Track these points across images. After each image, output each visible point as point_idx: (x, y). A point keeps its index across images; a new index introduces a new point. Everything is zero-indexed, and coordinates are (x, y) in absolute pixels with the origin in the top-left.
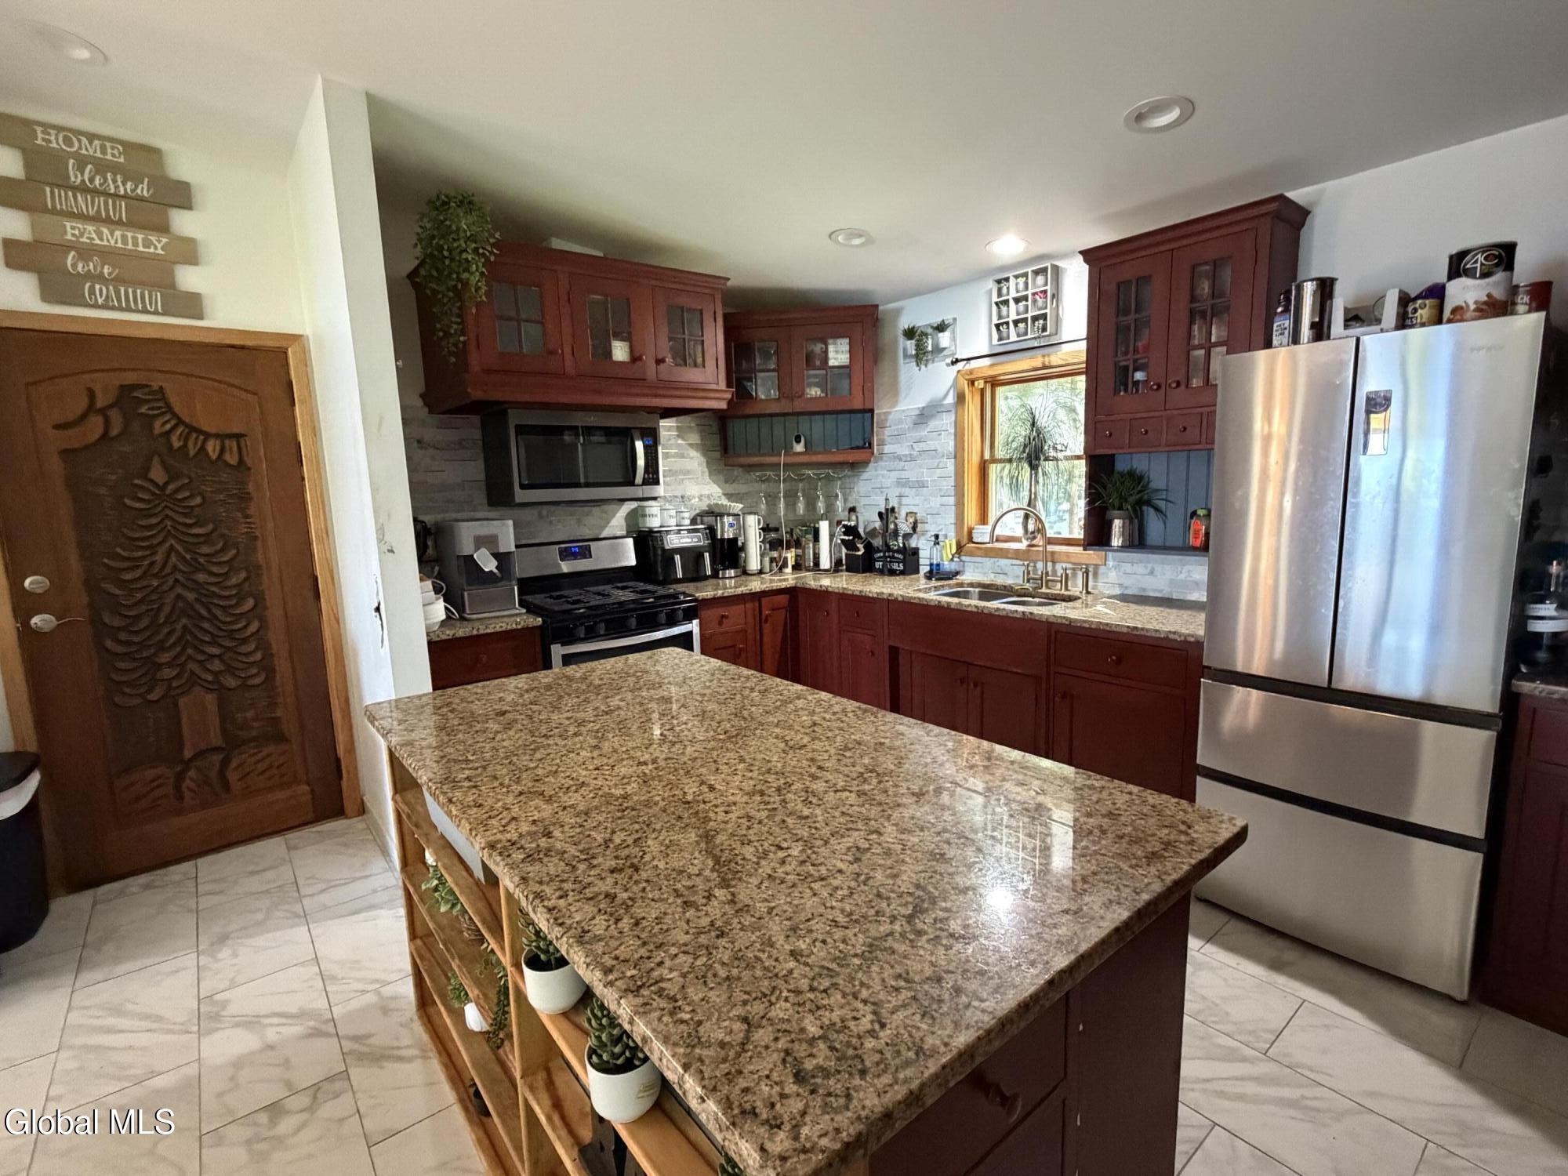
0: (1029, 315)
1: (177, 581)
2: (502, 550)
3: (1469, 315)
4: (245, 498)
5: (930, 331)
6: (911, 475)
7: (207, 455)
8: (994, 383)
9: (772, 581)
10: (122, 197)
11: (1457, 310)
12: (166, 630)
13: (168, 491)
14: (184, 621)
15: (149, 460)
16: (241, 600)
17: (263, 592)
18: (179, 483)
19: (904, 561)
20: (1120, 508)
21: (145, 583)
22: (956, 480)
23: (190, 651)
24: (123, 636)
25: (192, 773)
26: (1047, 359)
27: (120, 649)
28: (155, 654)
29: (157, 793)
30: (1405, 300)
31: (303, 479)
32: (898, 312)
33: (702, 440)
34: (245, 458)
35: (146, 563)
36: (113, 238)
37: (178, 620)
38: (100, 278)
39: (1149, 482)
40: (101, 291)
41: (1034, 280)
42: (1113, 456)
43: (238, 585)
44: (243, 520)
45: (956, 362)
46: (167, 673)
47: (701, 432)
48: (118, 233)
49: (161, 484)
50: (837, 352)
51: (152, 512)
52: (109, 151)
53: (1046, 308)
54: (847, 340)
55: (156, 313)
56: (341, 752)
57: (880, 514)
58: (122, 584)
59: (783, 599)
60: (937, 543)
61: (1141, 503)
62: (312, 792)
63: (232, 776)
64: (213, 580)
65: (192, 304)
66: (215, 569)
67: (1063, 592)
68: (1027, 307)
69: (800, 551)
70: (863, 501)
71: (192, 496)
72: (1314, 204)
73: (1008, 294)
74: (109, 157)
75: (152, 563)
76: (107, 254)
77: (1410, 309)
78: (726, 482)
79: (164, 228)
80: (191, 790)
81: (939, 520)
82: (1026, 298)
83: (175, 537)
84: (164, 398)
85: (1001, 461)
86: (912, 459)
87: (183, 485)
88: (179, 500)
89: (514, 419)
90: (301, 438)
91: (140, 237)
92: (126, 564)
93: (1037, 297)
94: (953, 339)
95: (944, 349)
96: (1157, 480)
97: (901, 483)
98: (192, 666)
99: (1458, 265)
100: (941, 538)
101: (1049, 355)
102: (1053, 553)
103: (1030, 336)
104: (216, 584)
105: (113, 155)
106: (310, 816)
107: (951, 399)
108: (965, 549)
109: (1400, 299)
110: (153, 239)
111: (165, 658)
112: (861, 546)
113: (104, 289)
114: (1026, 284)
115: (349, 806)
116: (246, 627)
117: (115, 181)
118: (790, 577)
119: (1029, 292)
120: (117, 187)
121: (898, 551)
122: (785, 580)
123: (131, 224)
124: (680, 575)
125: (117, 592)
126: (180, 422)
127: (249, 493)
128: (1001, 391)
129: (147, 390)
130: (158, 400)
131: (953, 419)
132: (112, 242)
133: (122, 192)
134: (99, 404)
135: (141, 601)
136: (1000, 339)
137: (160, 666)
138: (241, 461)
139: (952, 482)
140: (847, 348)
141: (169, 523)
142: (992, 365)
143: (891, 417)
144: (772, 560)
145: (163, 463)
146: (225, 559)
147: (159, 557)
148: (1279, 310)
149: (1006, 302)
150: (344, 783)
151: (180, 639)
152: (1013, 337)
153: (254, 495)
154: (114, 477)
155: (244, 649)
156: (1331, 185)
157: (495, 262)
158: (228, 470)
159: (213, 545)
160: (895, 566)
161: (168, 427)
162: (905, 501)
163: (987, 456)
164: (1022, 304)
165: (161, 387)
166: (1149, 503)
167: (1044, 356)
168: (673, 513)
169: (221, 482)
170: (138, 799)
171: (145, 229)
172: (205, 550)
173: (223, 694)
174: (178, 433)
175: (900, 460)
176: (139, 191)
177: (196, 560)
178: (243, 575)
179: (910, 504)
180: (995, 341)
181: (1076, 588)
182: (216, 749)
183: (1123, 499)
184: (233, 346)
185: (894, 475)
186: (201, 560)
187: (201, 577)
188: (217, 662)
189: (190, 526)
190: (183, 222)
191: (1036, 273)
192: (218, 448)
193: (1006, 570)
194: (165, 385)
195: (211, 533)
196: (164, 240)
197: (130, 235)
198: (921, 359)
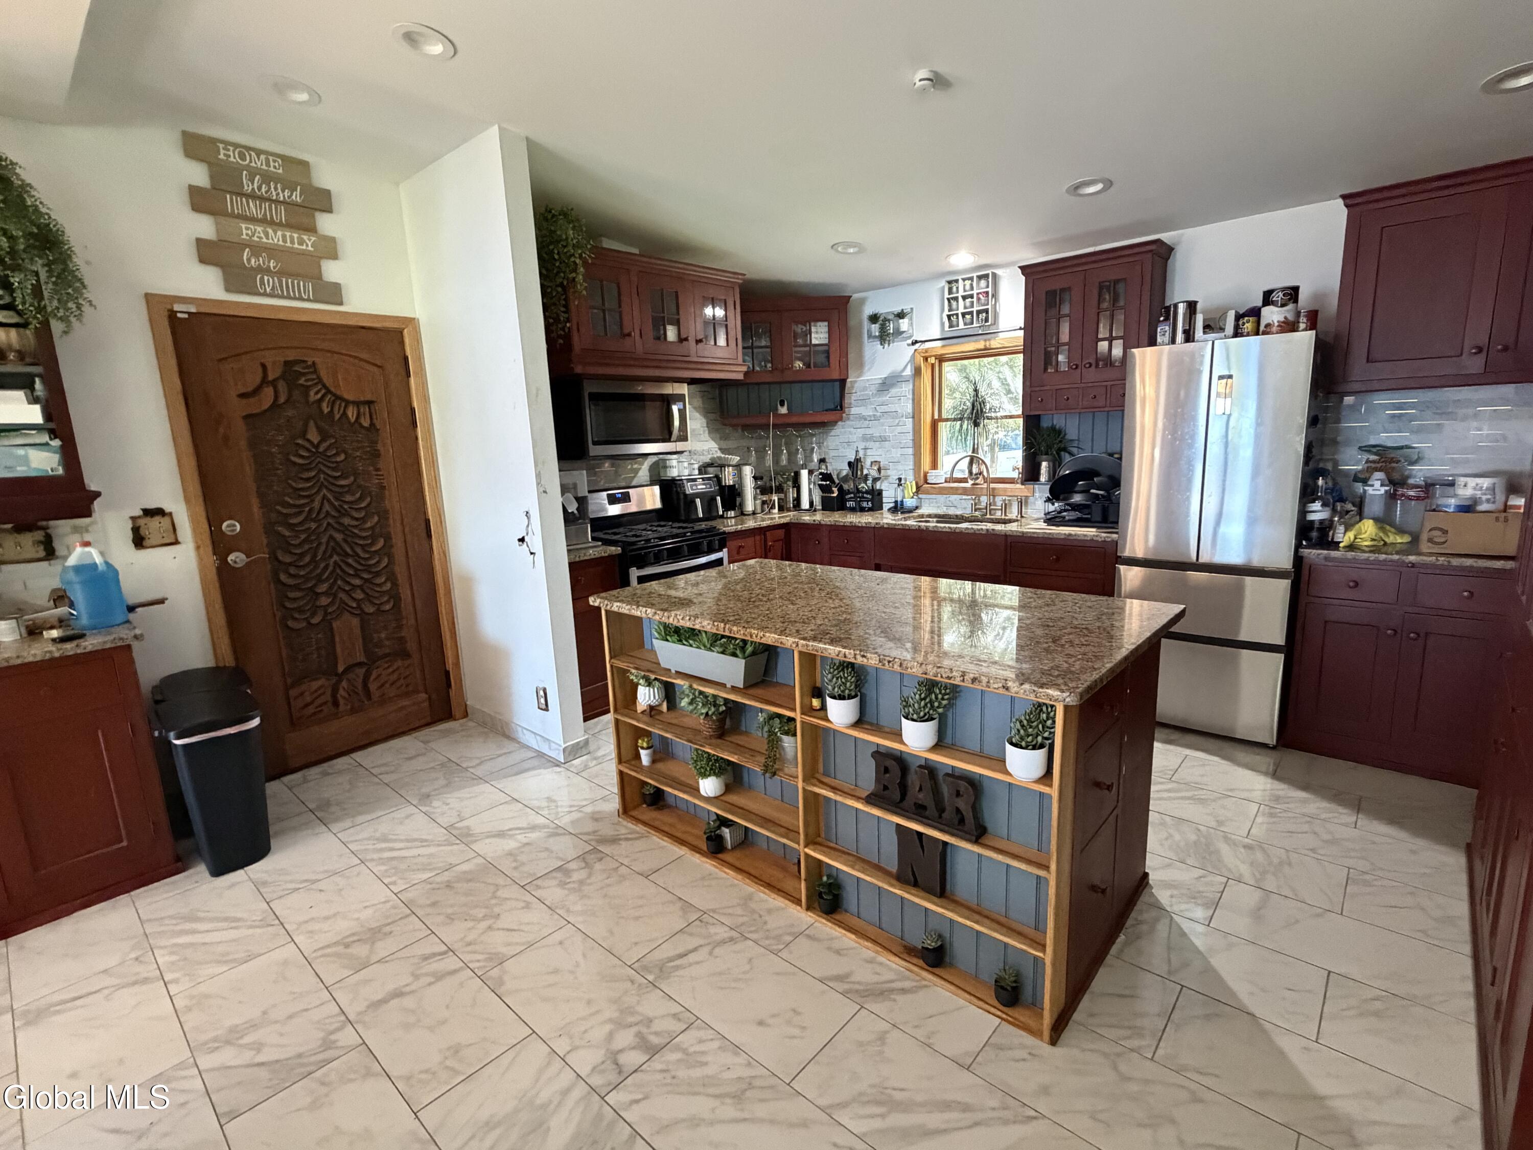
0: (975, 309)
1: (329, 524)
2: (580, 495)
3: (1274, 329)
4: (376, 455)
5: (891, 317)
6: (876, 432)
7: (347, 417)
8: (941, 359)
9: (763, 520)
10: (281, 202)
11: (1268, 325)
12: (322, 565)
13: (321, 449)
14: (335, 558)
15: (306, 425)
16: (374, 539)
17: (390, 533)
18: (328, 443)
19: (872, 500)
20: (1047, 454)
21: (307, 526)
22: (914, 435)
23: (339, 582)
24: (292, 571)
25: (344, 684)
26: (988, 343)
27: (291, 581)
28: (315, 585)
29: (319, 701)
30: (1238, 317)
31: (417, 438)
32: (863, 301)
33: (703, 403)
34: (375, 421)
35: (307, 509)
36: (276, 238)
37: (331, 556)
38: (268, 271)
39: (1065, 434)
40: (268, 281)
41: (978, 284)
42: (1039, 416)
43: (372, 528)
44: (374, 473)
45: (915, 343)
46: (324, 601)
47: (702, 397)
48: (279, 233)
49: (316, 442)
50: (817, 332)
51: (309, 467)
52: (272, 164)
53: (988, 304)
54: (826, 323)
55: (308, 300)
56: (450, 666)
57: (850, 464)
58: (291, 527)
59: (781, 533)
60: (900, 485)
61: (1059, 450)
62: (430, 698)
63: (373, 687)
64: (355, 523)
65: (334, 293)
66: (356, 515)
67: (1003, 517)
68: (972, 303)
69: (782, 496)
70: (832, 453)
71: (337, 454)
72: (1178, 243)
73: (958, 292)
74: (272, 169)
75: (310, 511)
76: (272, 251)
77: (1241, 323)
78: (721, 439)
79: (311, 229)
80: (344, 698)
81: (900, 467)
82: (972, 296)
83: (326, 488)
84: (315, 372)
85: (947, 420)
86: (876, 418)
87: (331, 445)
88: (329, 457)
89: (589, 388)
90: (415, 405)
91: (296, 235)
92: (294, 510)
93: (981, 296)
94: (911, 324)
95: (904, 332)
96: (1072, 433)
97: (865, 438)
98: (342, 595)
99: (1268, 297)
100: (903, 482)
101: (989, 340)
102: (994, 489)
103: (975, 325)
104: (356, 527)
105: (275, 167)
106: (429, 720)
107: (908, 372)
108: (922, 489)
109: (1236, 316)
110: (305, 237)
111: (323, 588)
112: (835, 489)
113: (271, 280)
114: (971, 285)
115: (456, 712)
116: (378, 562)
117: (276, 189)
118: (777, 516)
119: (975, 292)
120: (278, 194)
121: (867, 492)
122: (772, 519)
123: (289, 226)
124: (701, 515)
125: (287, 533)
126: (329, 391)
127: (378, 450)
128: (947, 366)
129: (303, 365)
130: (311, 373)
131: (911, 387)
132: (276, 241)
133: (282, 199)
134: (270, 378)
135: (305, 541)
136: (951, 326)
137: (318, 594)
138: (372, 424)
139: (910, 436)
140: (826, 329)
141: (322, 476)
142: (943, 346)
143: (856, 385)
144: (764, 503)
145: (318, 428)
146: (363, 505)
147: (316, 504)
148: (1162, 319)
149: (956, 299)
150: (452, 693)
151: (331, 573)
152: (961, 326)
153: (382, 452)
154: (281, 438)
155: (379, 580)
156: (1188, 233)
157: (592, 264)
158: (363, 431)
159: (353, 495)
160: (865, 504)
161: (319, 396)
162: (869, 452)
163: (936, 417)
164: (968, 300)
165: (314, 363)
166: (1065, 450)
167: (985, 340)
168: (686, 464)
169: (358, 441)
170: (307, 705)
171: (299, 229)
172: (348, 498)
173: (363, 616)
174: (327, 399)
175: (865, 419)
176: (294, 197)
177: (341, 506)
178: (376, 519)
179: (873, 455)
180: (947, 328)
181: (1013, 513)
182: (360, 664)
183: (1049, 447)
184: (363, 328)
185: (860, 432)
186: (346, 507)
187: (346, 521)
188: (359, 591)
189: (335, 478)
190: (326, 224)
191: (980, 278)
192: (355, 412)
193: (955, 503)
194: (317, 360)
195: (353, 483)
196: (313, 239)
197: (288, 234)
198: (885, 340)
